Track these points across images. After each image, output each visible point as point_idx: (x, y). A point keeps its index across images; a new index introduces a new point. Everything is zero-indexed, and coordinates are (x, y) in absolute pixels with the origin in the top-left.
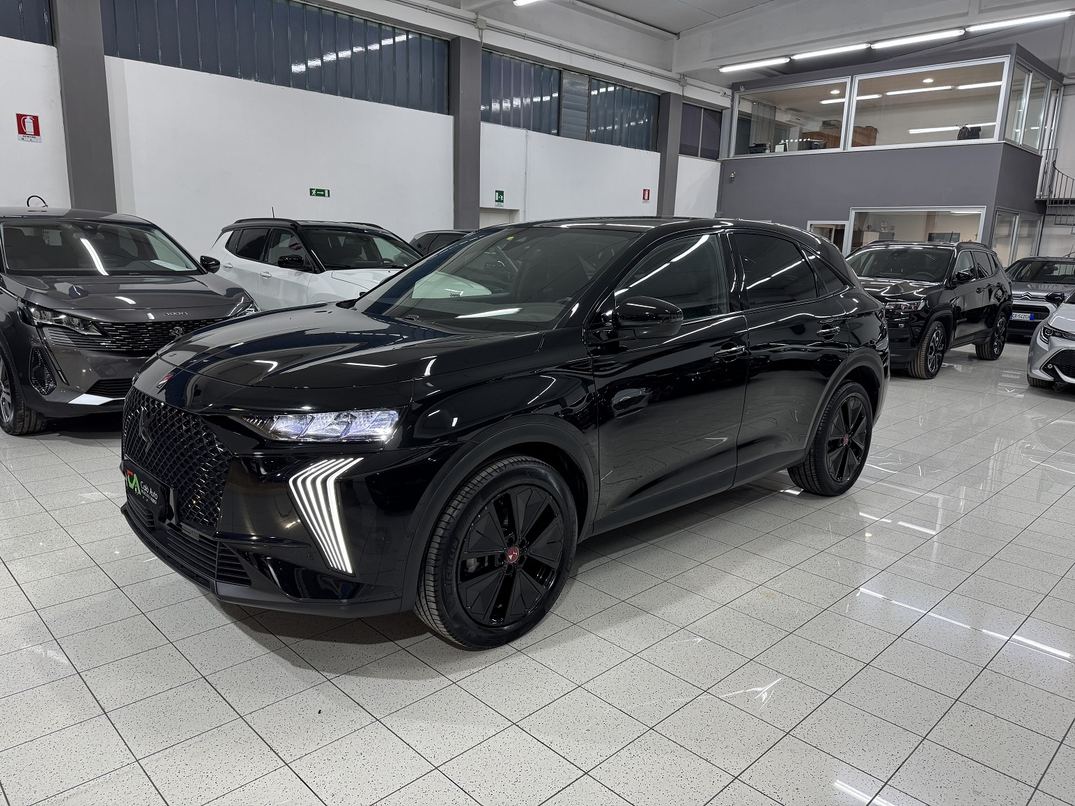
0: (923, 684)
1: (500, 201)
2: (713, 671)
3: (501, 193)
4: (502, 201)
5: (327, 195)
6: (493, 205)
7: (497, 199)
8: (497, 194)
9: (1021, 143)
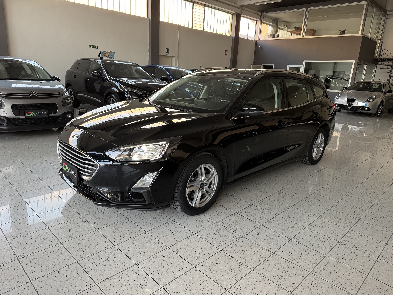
0: (296, 264)
1: (167, 53)
2: (202, 256)
3: (168, 50)
4: (169, 53)
5: (96, 48)
6: (165, 54)
7: (166, 52)
8: (166, 50)
9: (369, 36)
